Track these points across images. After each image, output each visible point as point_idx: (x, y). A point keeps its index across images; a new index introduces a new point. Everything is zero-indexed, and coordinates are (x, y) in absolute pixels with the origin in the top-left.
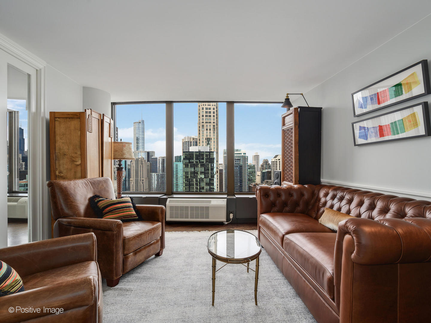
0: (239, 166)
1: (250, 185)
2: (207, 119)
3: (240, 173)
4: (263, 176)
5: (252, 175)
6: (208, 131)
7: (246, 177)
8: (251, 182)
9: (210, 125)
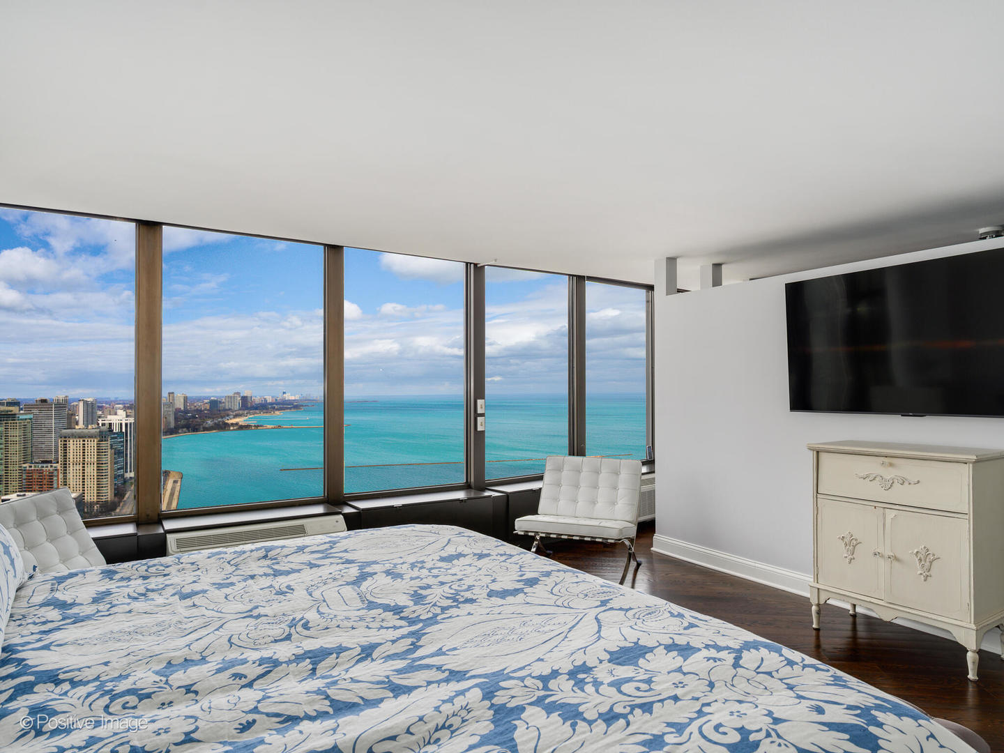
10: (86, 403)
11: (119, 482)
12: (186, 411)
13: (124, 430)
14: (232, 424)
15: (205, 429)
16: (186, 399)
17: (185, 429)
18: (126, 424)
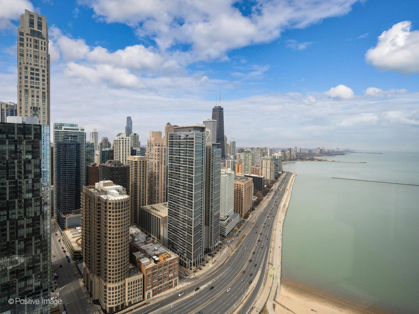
0: (76, 144)
1: (88, 166)
2: (34, 82)
3: (77, 152)
4: (102, 155)
5: (90, 155)
6: (35, 98)
7: (83, 157)
8: (89, 162)
9: (38, 92)
10: (270, 149)
11: (277, 174)
12: (300, 153)
13: (279, 158)
14: (316, 159)
15: (306, 160)
16: (301, 149)
17: (299, 160)
18: (280, 156)
